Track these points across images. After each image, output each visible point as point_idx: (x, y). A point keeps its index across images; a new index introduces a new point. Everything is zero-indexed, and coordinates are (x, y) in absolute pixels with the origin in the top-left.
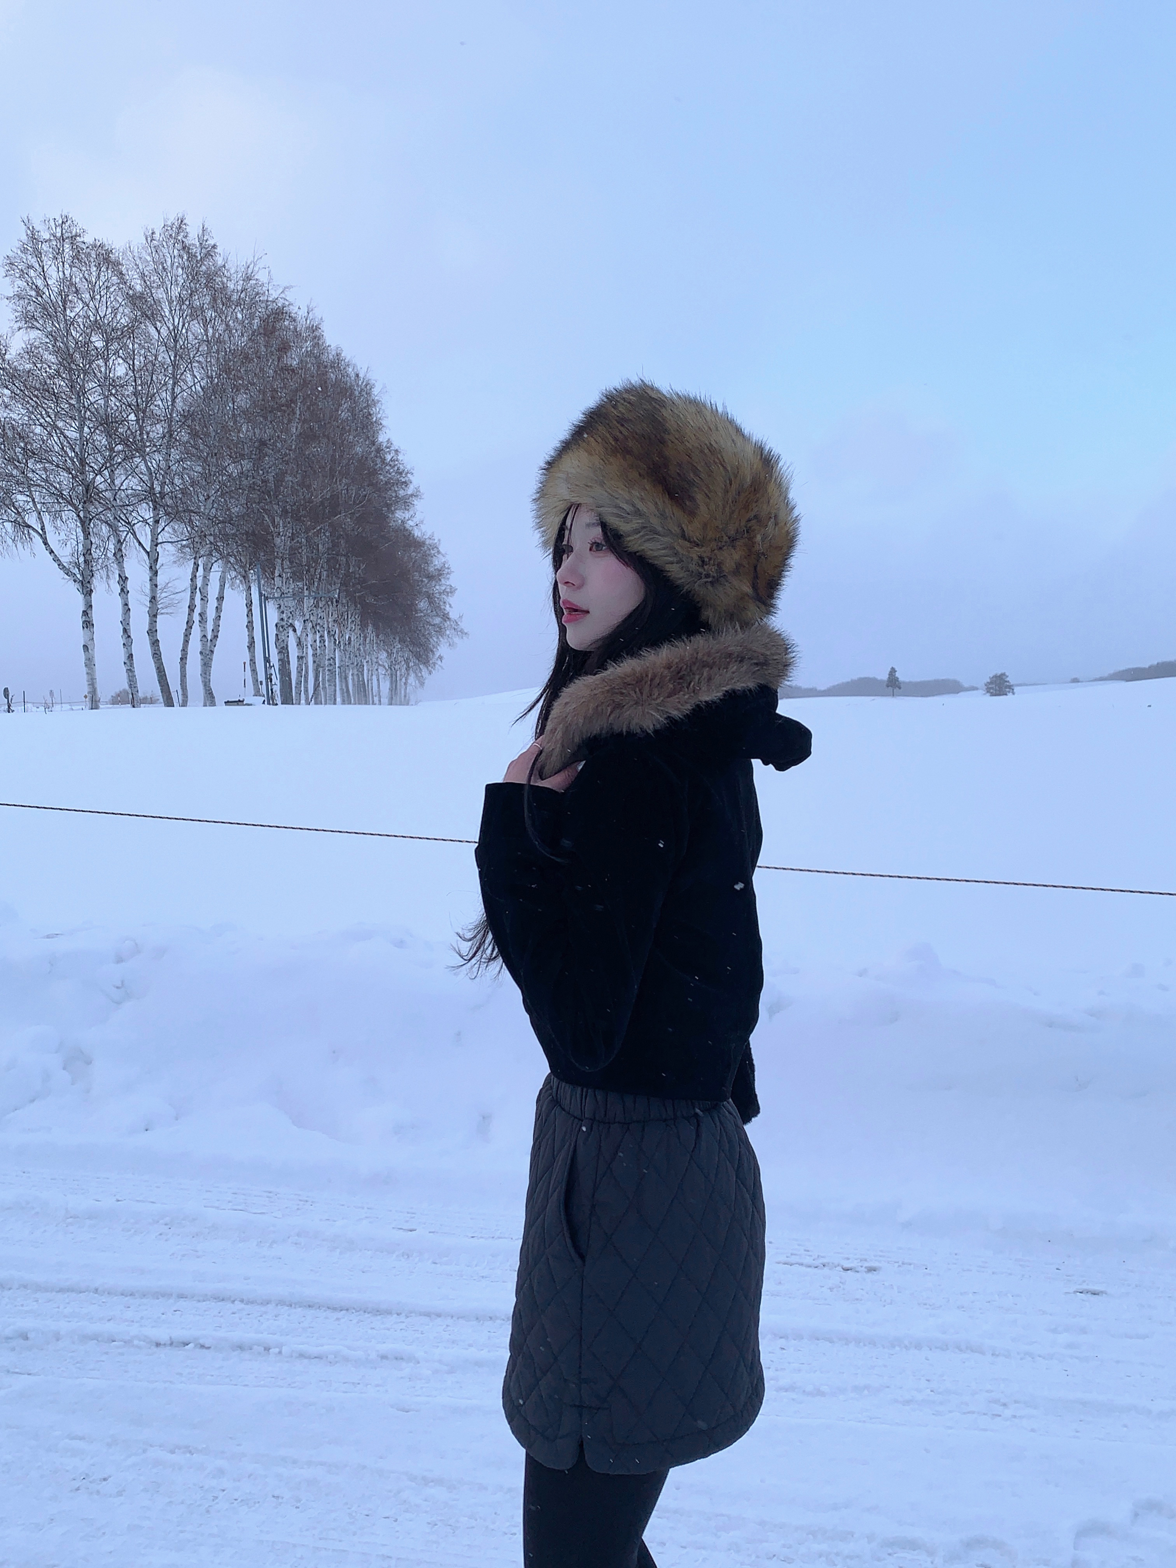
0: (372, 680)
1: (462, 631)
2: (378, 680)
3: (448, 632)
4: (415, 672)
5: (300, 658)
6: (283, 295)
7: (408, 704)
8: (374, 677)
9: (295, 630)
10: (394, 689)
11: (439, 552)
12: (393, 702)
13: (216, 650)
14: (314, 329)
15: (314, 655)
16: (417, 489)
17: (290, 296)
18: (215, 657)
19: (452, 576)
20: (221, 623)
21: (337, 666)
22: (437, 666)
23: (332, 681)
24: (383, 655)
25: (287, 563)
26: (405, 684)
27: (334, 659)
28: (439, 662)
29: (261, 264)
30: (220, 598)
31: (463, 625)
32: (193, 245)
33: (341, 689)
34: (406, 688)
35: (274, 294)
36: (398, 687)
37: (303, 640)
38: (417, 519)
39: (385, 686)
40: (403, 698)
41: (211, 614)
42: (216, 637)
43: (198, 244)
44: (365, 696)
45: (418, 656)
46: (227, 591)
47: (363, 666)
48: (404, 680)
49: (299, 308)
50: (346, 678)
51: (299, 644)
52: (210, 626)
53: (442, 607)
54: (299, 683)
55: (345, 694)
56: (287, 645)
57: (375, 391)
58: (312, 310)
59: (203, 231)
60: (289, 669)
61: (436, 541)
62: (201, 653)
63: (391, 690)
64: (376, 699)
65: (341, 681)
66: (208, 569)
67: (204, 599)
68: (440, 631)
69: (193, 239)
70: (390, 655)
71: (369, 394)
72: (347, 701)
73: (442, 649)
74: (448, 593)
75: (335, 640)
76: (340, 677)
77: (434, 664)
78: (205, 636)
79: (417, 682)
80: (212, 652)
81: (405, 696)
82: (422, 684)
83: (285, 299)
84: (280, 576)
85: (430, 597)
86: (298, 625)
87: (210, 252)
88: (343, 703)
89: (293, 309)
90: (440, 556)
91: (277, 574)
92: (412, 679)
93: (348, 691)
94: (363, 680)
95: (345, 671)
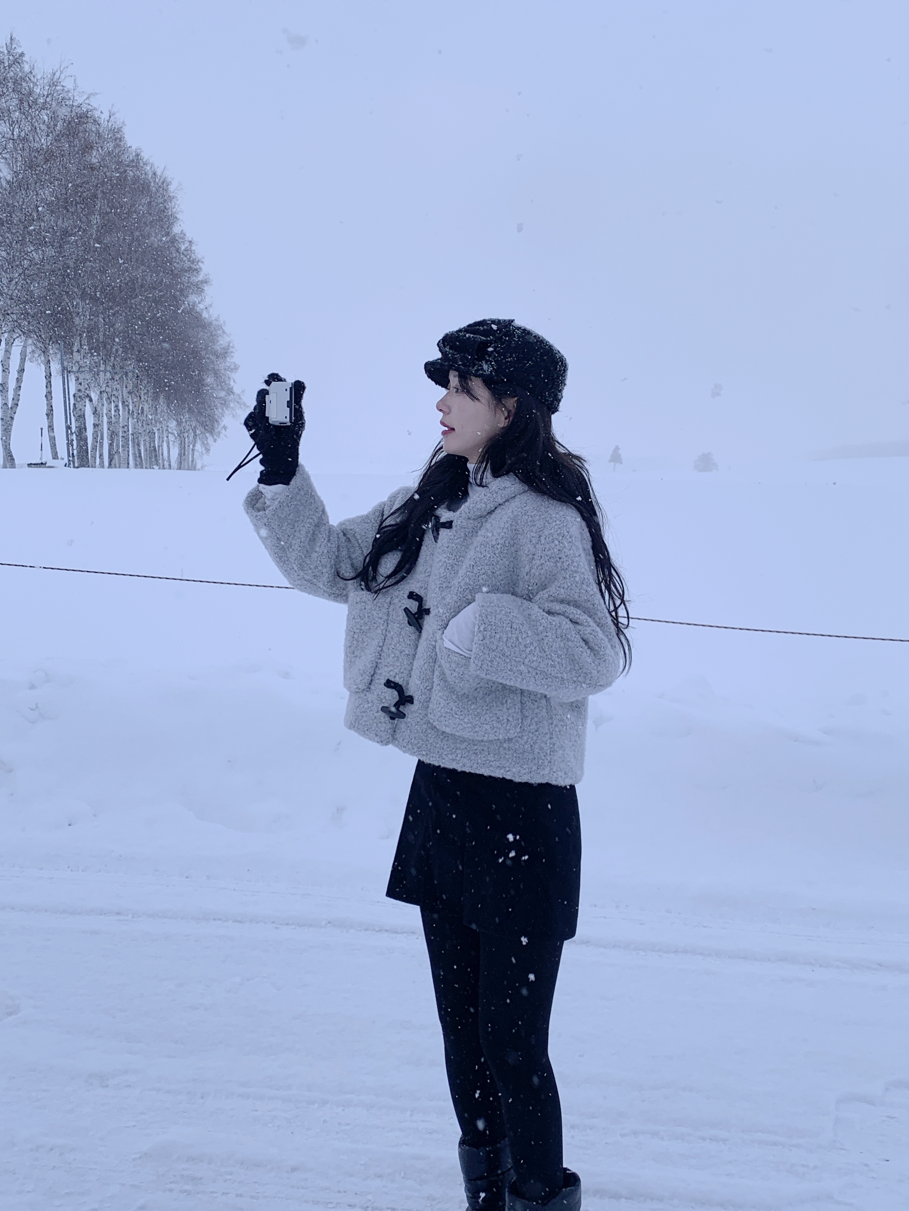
0: (162, 446)
2: (168, 447)
4: (201, 439)
5: (95, 425)
6: (87, 101)
7: (194, 470)
8: (165, 444)
9: (91, 400)
11: (224, 333)
12: (182, 467)
13: (16, 416)
14: (116, 132)
15: (109, 423)
16: (208, 278)
17: (94, 102)
18: (15, 423)
20: (21, 393)
21: (130, 432)
23: (126, 446)
24: (174, 425)
25: (84, 341)
26: (193, 450)
27: (127, 426)
30: (21, 371)
33: (134, 454)
34: (193, 455)
35: (79, 100)
36: (187, 452)
37: (98, 409)
38: (206, 303)
39: (175, 453)
41: (12, 385)
42: (16, 405)
45: (204, 426)
46: (28, 365)
47: (155, 433)
48: (191, 447)
49: (102, 113)
50: (138, 444)
52: (11, 394)
53: (227, 382)
54: (94, 448)
55: (138, 460)
56: (84, 414)
57: (172, 188)
58: (114, 114)
60: (86, 436)
61: (221, 322)
63: (180, 457)
64: (166, 464)
65: (134, 447)
66: (9, 344)
70: (179, 424)
71: (165, 190)
72: (139, 464)
74: (232, 369)
75: (129, 409)
76: (134, 443)
78: (6, 404)
79: (203, 447)
80: (12, 418)
81: (192, 463)
83: (89, 104)
84: (78, 351)
85: (217, 373)
86: (94, 396)
87: (17, 59)
88: (136, 467)
89: (97, 114)
90: (225, 336)
91: (75, 350)
92: (198, 447)
93: (140, 456)
94: (155, 446)
95: (137, 438)
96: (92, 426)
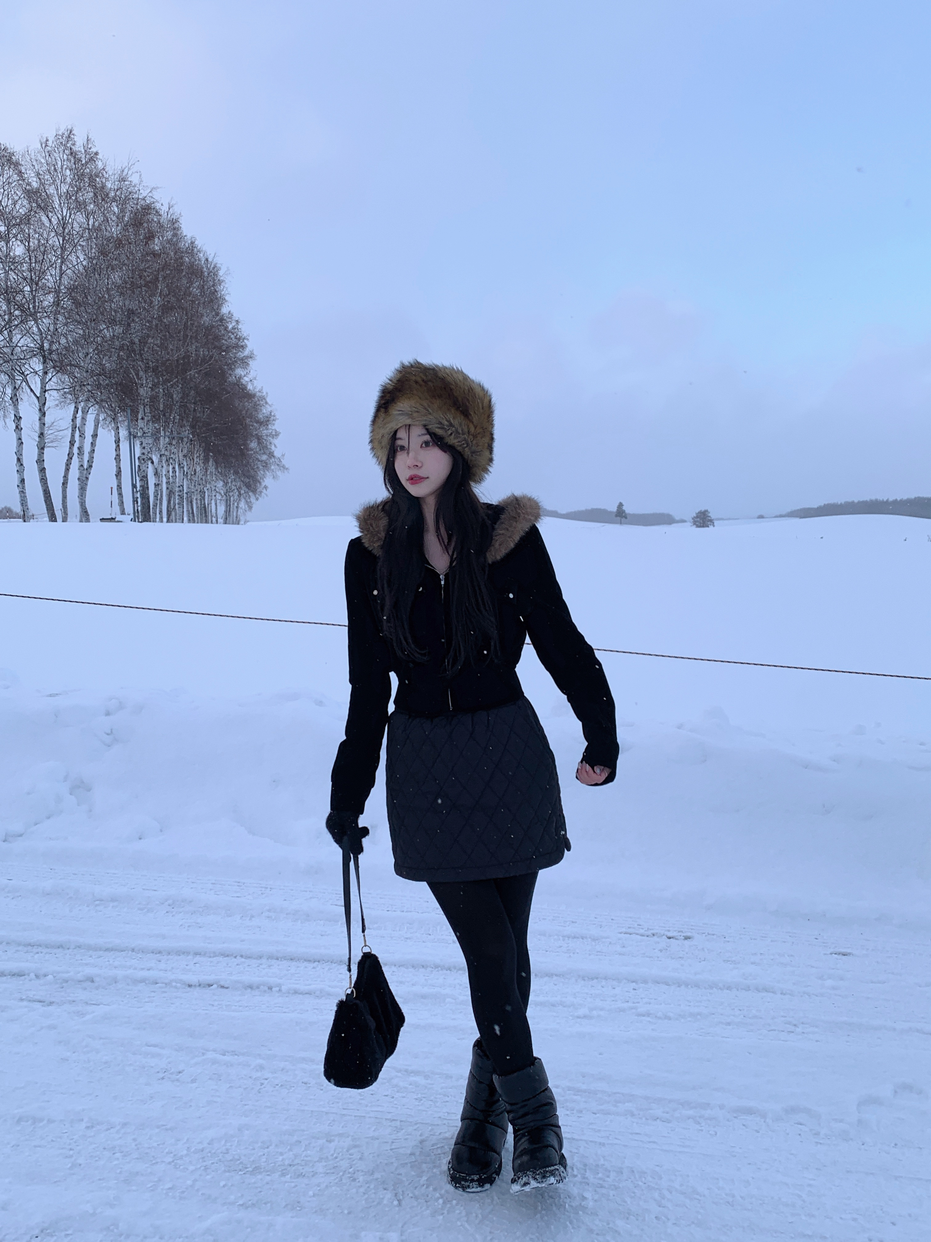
0: (211, 503)
1: (284, 467)
2: (216, 504)
3: (273, 467)
4: (245, 498)
5: (156, 485)
6: (150, 194)
7: (238, 524)
8: (213, 502)
9: (152, 463)
10: (228, 512)
11: (266, 403)
12: (227, 521)
13: (90, 477)
14: (174, 222)
15: (168, 483)
16: (252, 352)
17: (156, 195)
18: (90, 482)
19: (276, 423)
20: (95, 455)
21: (185, 491)
22: (263, 494)
23: (181, 504)
24: (220, 484)
25: (148, 410)
26: (237, 507)
27: (182, 486)
28: (264, 491)
29: (134, 169)
30: (95, 436)
31: (284, 462)
32: (80, 151)
33: (188, 511)
34: (237, 511)
35: (144, 193)
36: (231, 510)
37: (159, 471)
38: (251, 376)
39: (222, 509)
40: (235, 518)
41: (87, 448)
42: (91, 466)
43: (83, 151)
44: (206, 516)
45: (248, 486)
46: (100, 431)
47: (205, 492)
48: (236, 504)
49: (162, 205)
50: (191, 502)
51: (156, 474)
52: (86, 457)
53: (268, 447)
54: (155, 505)
55: (191, 515)
56: (147, 475)
57: (221, 273)
58: (172, 207)
59: (88, 140)
60: (148, 494)
61: (264, 394)
62: (79, 479)
63: (226, 512)
64: (214, 519)
65: (187, 504)
66: (85, 412)
67: (82, 435)
68: (266, 466)
69: (79, 147)
70: (226, 484)
71: (216, 275)
72: (191, 520)
73: (268, 481)
74: (273, 435)
75: (184, 471)
76: (187, 501)
77: (261, 492)
78: (82, 466)
79: (246, 506)
80: (87, 478)
81: (237, 517)
82: (250, 508)
83: (152, 197)
84: (142, 419)
85: (259, 438)
86: (155, 459)
87: (93, 158)
88: (189, 521)
89: (158, 206)
90: (267, 406)
91: (140, 417)
92: (242, 504)
93: (193, 513)
94: (205, 503)
95: (191, 496)
96: (153, 486)
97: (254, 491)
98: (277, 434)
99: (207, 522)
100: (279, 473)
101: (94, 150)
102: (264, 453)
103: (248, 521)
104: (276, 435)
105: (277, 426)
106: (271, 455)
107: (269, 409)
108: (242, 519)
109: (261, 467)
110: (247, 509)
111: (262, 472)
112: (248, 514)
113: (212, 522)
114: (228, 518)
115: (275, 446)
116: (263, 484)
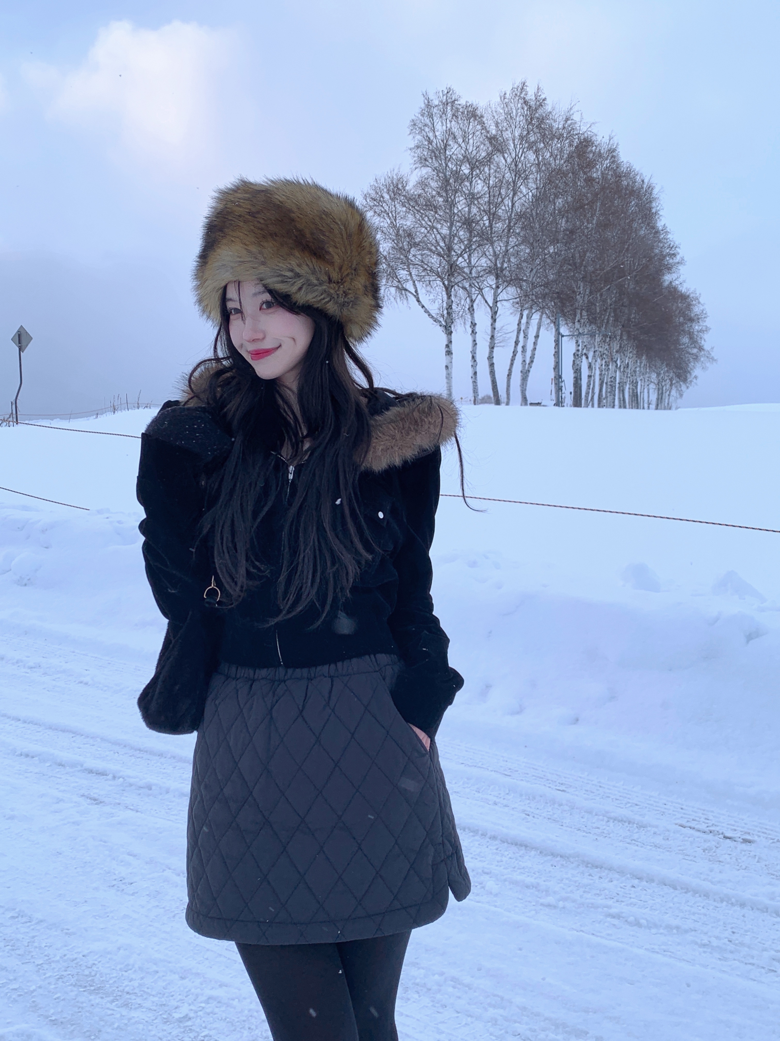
0: (643, 392)
1: (713, 358)
2: (648, 392)
3: (702, 359)
4: (676, 387)
5: (590, 377)
6: (589, 129)
8: (646, 391)
9: (587, 358)
10: (660, 400)
11: (699, 303)
12: (659, 408)
13: (531, 370)
15: (601, 375)
16: (683, 259)
17: (595, 130)
19: (707, 320)
20: (536, 352)
21: (617, 382)
22: (693, 383)
23: (612, 393)
24: (654, 376)
25: (584, 313)
26: (669, 395)
27: (615, 378)
28: (694, 380)
29: (575, 109)
30: (537, 337)
31: (713, 354)
32: (531, 99)
33: (619, 398)
34: (669, 399)
35: (584, 129)
36: (664, 397)
38: (681, 280)
39: (654, 397)
40: (666, 405)
41: (530, 347)
42: (532, 361)
43: (534, 99)
44: (637, 403)
45: (679, 376)
47: (638, 383)
48: (668, 393)
49: (603, 137)
50: (623, 391)
51: (590, 367)
52: (529, 354)
53: (699, 341)
55: (622, 402)
57: (655, 192)
58: (612, 138)
59: (538, 89)
62: (521, 372)
63: (658, 399)
64: (646, 406)
65: (619, 393)
66: (529, 317)
67: (526, 337)
68: (696, 358)
69: (531, 96)
70: (658, 374)
71: (651, 194)
72: (623, 405)
73: (697, 371)
74: (703, 331)
76: (619, 390)
77: (691, 381)
78: (524, 361)
79: (678, 394)
80: (529, 371)
81: (668, 404)
82: (681, 395)
83: (591, 132)
84: (579, 321)
85: (691, 335)
86: (591, 355)
87: (541, 103)
88: (620, 407)
89: (595, 138)
90: (700, 305)
92: (674, 392)
93: (624, 400)
94: (637, 392)
95: (623, 386)
96: (587, 377)
97: (685, 381)
98: (707, 329)
99: (638, 408)
100: (708, 365)
101: (543, 97)
102: (695, 347)
103: (679, 408)
104: (706, 331)
105: (708, 322)
106: (701, 349)
107: (702, 308)
108: (674, 406)
109: (691, 360)
110: (678, 396)
111: (692, 364)
112: (679, 401)
113: (644, 408)
114: (659, 405)
115: (705, 340)
116: (694, 374)
